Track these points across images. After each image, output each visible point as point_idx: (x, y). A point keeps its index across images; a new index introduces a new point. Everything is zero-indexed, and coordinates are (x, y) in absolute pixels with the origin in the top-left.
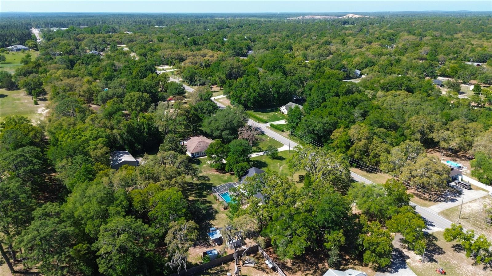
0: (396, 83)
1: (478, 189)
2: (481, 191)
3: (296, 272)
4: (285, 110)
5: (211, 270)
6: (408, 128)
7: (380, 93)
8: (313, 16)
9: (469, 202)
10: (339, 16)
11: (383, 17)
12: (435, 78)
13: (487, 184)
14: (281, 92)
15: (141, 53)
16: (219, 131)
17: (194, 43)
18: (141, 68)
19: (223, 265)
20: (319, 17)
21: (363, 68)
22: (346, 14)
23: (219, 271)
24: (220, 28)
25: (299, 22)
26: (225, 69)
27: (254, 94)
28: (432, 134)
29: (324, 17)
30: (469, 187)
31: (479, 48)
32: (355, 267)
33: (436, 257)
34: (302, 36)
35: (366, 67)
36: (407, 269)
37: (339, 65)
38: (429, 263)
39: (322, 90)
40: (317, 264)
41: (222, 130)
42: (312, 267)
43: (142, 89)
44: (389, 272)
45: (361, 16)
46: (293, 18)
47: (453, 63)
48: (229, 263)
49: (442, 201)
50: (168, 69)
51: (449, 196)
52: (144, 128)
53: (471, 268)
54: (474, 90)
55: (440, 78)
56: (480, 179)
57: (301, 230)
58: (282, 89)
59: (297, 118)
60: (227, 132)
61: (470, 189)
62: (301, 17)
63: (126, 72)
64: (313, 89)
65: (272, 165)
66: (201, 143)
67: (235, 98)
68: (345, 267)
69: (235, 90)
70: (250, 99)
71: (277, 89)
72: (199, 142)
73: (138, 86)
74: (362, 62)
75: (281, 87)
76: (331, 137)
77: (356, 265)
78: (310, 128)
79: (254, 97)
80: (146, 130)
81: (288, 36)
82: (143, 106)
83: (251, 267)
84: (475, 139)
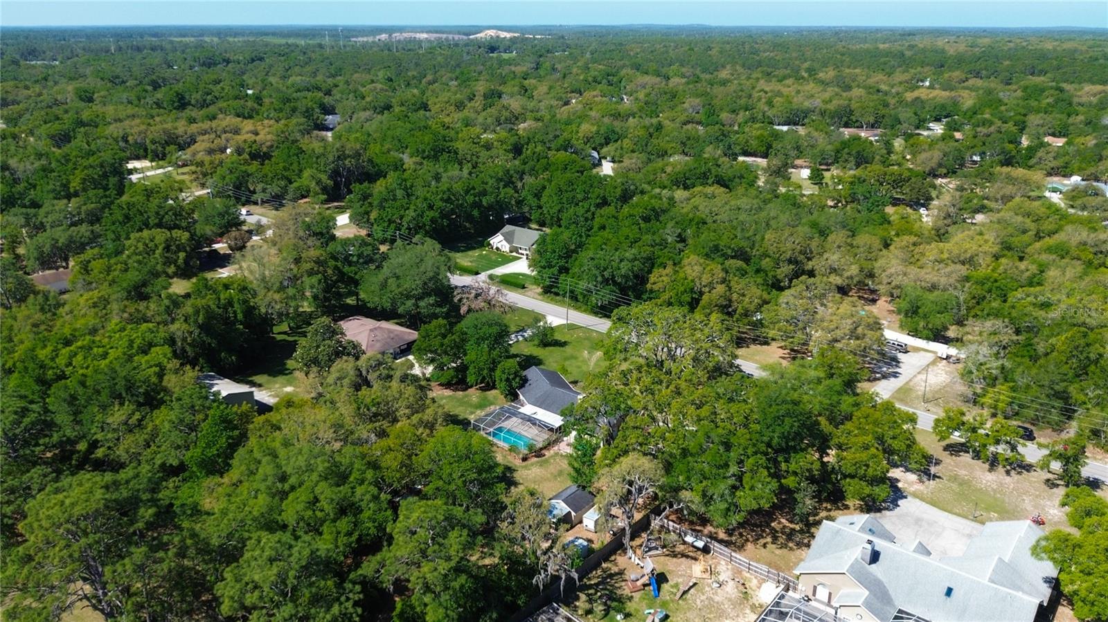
0: (698, 171)
1: (917, 350)
2: (922, 353)
3: (743, 546)
4: (504, 243)
5: (589, 579)
6: (766, 255)
7: (680, 194)
8: (413, 35)
9: (919, 373)
10: (468, 34)
11: (563, 37)
12: (735, 159)
13: (928, 339)
14: (484, 203)
15: (53, 132)
16: (413, 301)
17: (179, 101)
18: (90, 171)
19: (604, 565)
20: (425, 36)
21: (602, 146)
22: (480, 29)
23: (606, 578)
24: (209, 64)
25: (387, 47)
26: (322, 161)
27: (431, 214)
28: (810, 263)
29: (438, 35)
30: (905, 349)
31: (778, 99)
32: (832, 513)
33: (933, 470)
34: (424, 81)
35: (607, 144)
36: (909, 498)
37: (560, 141)
38: (931, 482)
39: (570, 195)
40: (768, 525)
41: (420, 298)
42: (764, 531)
43: (152, 221)
44: (887, 509)
45: (516, 35)
46: (365, 39)
47: (758, 129)
48: (613, 558)
49: (879, 379)
50: (148, 169)
51: (885, 369)
52: (235, 312)
53: (990, 477)
54: (810, 178)
55: (741, 159)
56: (915, 333)
57: (751, 460)
58: (488, 197)
59: (560, 256)
60: (432, 300)
61: (906, 352)
62: (384, 36)
63: (51, 182)
64: (546, 193)
65: (551, 360)
66: (377, 333)
67: (386, 224)
68: (817, 518)
69: (382, 207)
70: (425, 225)
71: (477, 199)
72: (371, 330)
73: (141, 214)
74: (598, 132)
75: (484, 193)
76: (649, 286)
77: (830, 510)
78: (606, 274)
79: (433, 221)
80: (240, 316)
81: (391, 80)
82: (180, 261)
83: (658, 555)
84: (877, 265)
